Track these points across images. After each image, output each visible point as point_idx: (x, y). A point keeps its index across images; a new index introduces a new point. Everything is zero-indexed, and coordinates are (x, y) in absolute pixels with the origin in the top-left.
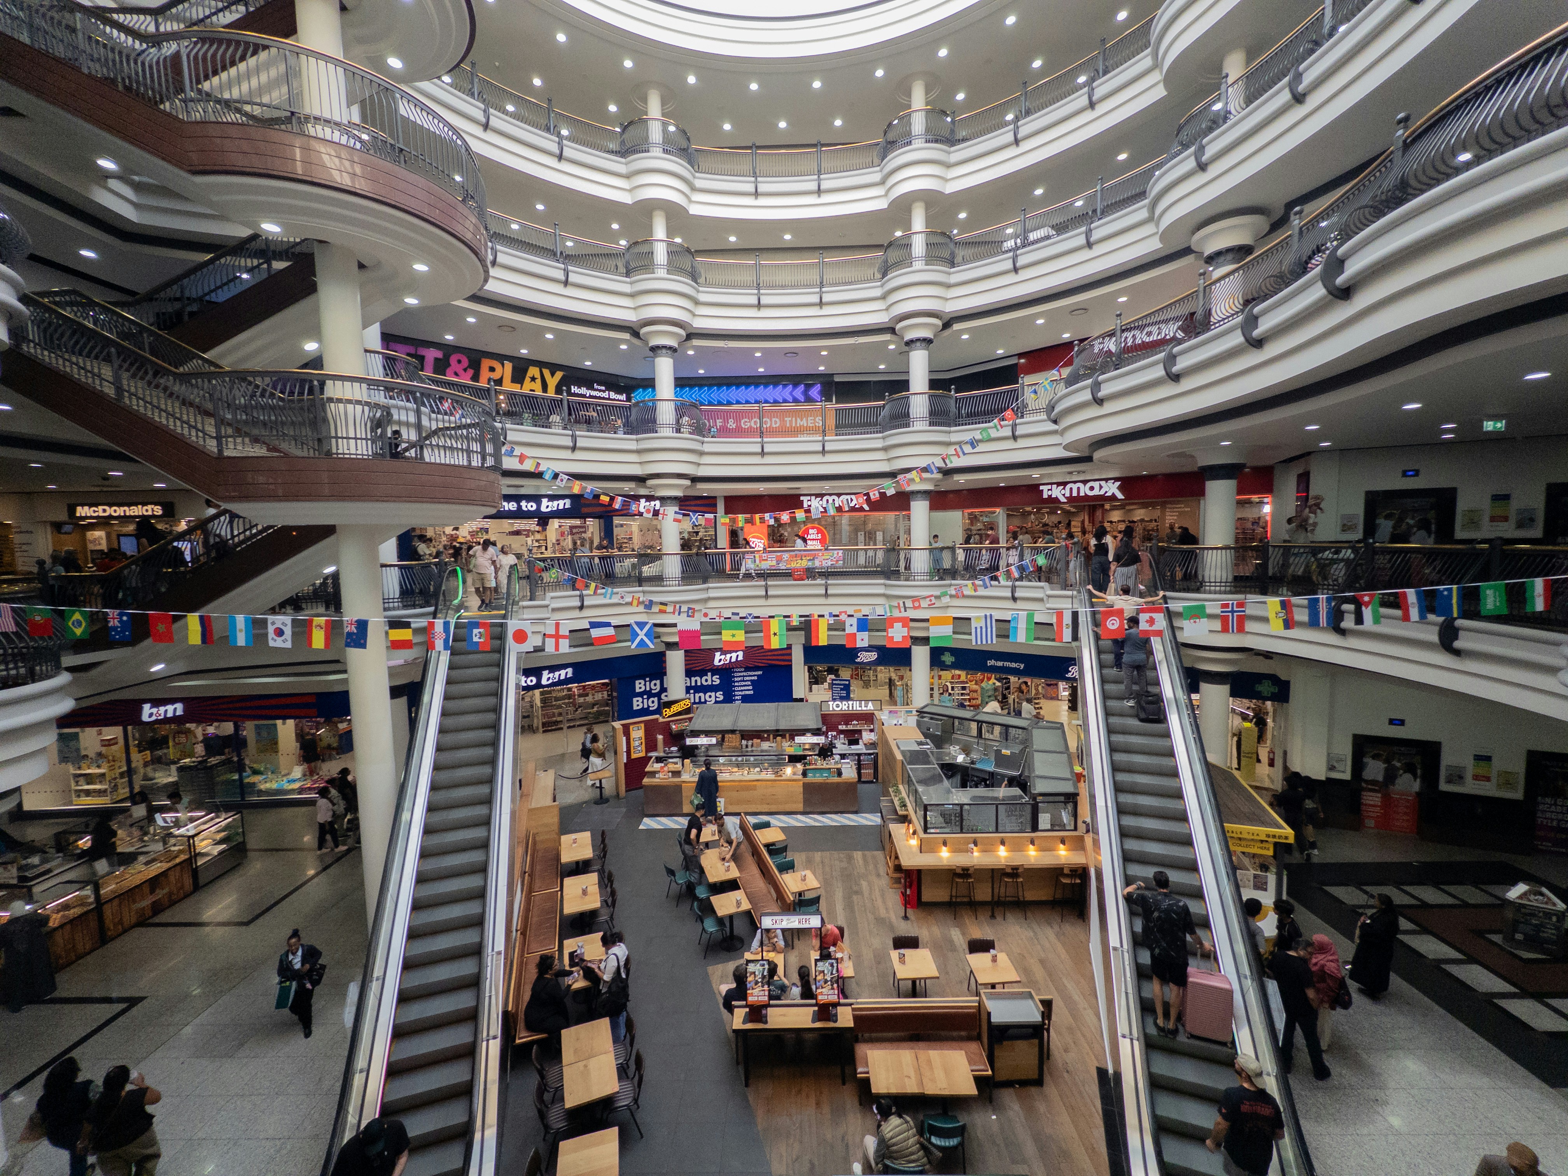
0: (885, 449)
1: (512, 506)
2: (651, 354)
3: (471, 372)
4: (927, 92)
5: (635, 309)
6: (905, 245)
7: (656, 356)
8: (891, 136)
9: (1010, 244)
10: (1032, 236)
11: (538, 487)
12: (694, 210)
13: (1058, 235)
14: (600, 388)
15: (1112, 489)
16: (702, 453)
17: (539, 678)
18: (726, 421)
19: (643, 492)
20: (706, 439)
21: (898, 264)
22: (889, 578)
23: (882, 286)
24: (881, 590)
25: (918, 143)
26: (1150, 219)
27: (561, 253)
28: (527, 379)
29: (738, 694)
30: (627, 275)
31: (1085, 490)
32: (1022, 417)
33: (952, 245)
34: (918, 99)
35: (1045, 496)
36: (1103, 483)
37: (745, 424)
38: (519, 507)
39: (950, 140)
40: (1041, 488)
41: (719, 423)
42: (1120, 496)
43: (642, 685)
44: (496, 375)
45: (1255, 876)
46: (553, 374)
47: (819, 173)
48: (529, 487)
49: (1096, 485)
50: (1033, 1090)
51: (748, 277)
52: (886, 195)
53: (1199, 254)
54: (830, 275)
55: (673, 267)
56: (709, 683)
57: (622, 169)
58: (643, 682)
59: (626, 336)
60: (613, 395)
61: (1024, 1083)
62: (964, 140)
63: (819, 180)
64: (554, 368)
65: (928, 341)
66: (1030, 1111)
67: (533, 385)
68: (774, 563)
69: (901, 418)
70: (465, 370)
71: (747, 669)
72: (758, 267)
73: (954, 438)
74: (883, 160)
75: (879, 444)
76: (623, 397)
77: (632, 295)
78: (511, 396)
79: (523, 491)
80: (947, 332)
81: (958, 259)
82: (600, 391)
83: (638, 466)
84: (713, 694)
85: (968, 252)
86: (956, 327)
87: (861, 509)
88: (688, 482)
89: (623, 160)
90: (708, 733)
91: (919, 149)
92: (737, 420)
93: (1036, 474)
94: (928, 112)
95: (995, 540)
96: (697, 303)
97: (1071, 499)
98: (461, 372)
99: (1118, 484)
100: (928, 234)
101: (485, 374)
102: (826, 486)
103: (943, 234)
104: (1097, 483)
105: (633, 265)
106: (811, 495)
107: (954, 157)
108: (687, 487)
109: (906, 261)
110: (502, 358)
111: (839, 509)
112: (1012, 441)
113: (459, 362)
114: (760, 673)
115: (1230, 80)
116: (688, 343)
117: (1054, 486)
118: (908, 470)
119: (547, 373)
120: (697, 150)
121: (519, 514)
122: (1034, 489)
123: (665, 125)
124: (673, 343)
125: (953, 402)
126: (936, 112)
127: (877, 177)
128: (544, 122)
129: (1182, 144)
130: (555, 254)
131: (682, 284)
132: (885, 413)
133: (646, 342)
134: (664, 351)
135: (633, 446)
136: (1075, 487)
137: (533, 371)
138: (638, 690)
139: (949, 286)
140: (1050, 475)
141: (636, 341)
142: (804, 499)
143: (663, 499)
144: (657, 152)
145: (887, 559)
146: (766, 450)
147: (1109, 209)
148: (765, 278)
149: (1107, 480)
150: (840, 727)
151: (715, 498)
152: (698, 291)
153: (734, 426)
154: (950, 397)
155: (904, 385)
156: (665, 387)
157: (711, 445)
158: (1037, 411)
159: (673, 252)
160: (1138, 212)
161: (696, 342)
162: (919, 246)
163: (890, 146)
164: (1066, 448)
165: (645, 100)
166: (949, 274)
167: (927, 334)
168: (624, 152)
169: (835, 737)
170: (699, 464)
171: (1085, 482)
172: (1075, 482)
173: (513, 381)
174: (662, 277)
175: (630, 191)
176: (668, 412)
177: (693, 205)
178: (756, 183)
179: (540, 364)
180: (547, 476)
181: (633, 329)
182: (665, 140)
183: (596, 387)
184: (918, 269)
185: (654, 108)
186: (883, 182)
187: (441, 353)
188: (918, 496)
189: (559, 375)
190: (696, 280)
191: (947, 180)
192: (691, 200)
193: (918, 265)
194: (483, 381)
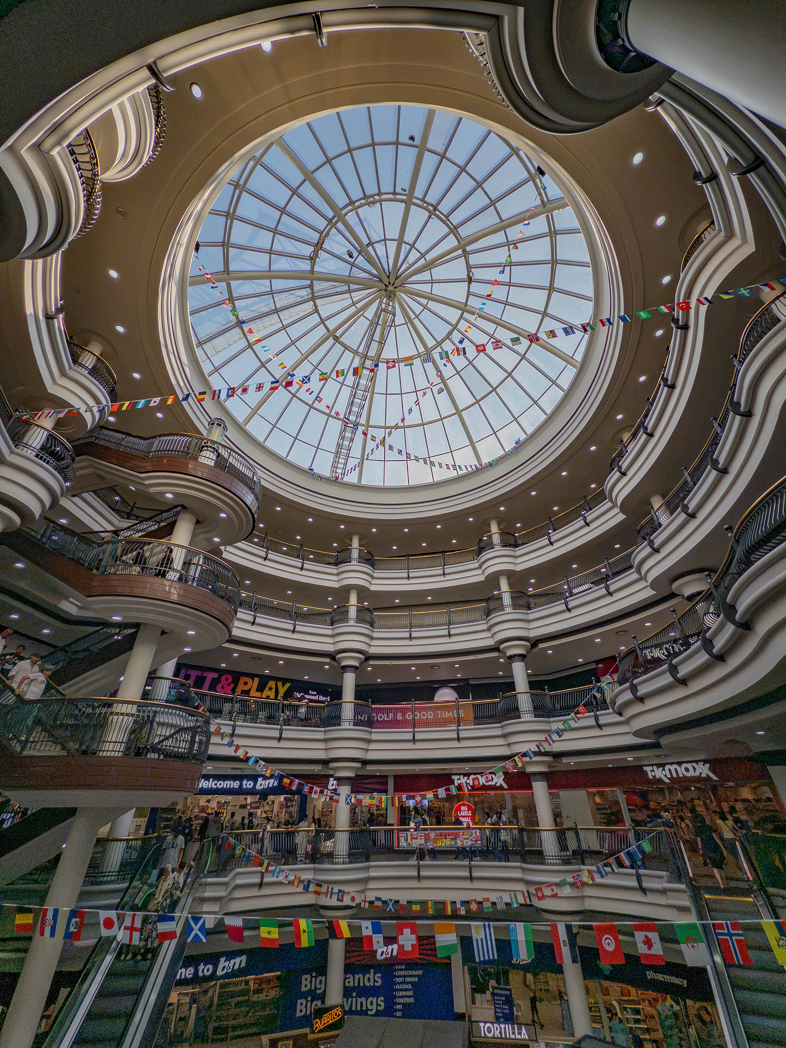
0: (505, 736)
2: (342, 671)
3: (232, 685)
4: (499, 524)
5: (333, 644)
6: (499, 598)
7: (344, 673)
8: (482, 545)
10: (575, 591)
12: (373, 588)
14: (313, 693)
15: (703, 770)
17: (216, 967)
20: (373, 730)
21: (496, 610)
22: (525, 861)
23: (487, 623)
24: (519, 875)
25: (497, 548)
26: (641, 578)
27: (296, 615)
28: (267, 689)
29: (399, 1003)
30: (332, 624)
31: (681, 771)
32: (601, 710)
33: (527, 597)
34: (494, 528)
36: (695, 765)
38: (241, 785)
39: (516, 545)
42: (714, 778)
43: (308, 983)
46: (283, 685)
47: (444, 565)
49: (689, 766)
51: (404, 622)
52: (482, 574)
54: (455, 618)
55: (359, 619)
56: (372, 983)
57: (335, 571)
58: (309, 978)
59: (328, 660)
60: (321, 698)
62: (522, 545)
63: (444, 569)
64: (284, 681)
65: (523, 656)
67: (269, 693)
69: (514, 711)
70: (229, 685)
71: (409, 967)
72: (411, 616)
74: (478, 556)
77: (333, 636)
79: (246, 772)
80: (535, 650)
81: (532, 605)
82: (313, 695)
83: (324, 751)
84: (375, 1000)
85: (538, 600)
87: (501, 788)
89: (336, 567)
91: (498, 551)
93: (629, 757)
94: (500, 533)
96: (372, 638)
98: (226, 686)
100: (511, 592)
101: (240, 688)
102: (467, 767)
103: (521, 592)
105: (335, 619)
107: (518, 553)
109: (501, 608)
110: (253, 676)
112: (598, 729)
113: (226, 680)
114: (420, 972)
115: (657, 507)
116: (367, 663)
119: (280, 684)
120: (376, 560)
121: (240, 792)
122: (638, 770)
123: (360, 550)
124: (356, 664)
125: (548, 698)
126: (504, 533)
127: (475, 565)
128: (296, 554)
130: (290, 616)
131: (364, 629)
132: (502, 706)
133: (339, 664)
134: (350, 669)
135: (323, 736)
136: (672, 768)
137: (272, 684)
138: (303, 989)
139: (529, 621)
140: (647, 758)
141: (334, 663)
144: (355, 562)
146: (416, 738)
147: (616, 574)
148: (415, 622)
149: (697, 762)
152: (373, 631)
154: (546, 695)
156: (349, 694)
157: (377, 734)
159: (360, 610)
160: (632, 575)
161: (371, 662)
162: (507, 599)
163: (481, 550)
164: (634, 736)
165: (350, 540)
166: (528, 614)
167: (522, 651)
168: (337, 563)
170: (367, 750)
171: (679, 764)
172: (671, 764)
173: (257, 690)
174: (352, 625)
175: (338, 581)
176: (348, 711)
177: (372, 586)
178: (408, 572)
179: (277, 679)
180: (251, 762)
181: (332, 656)
182: (360, 557)
183: (310, 692)
184: (509, 612)
185: (355, 543)
186: (480, 567)
187: (215, 675)
188: (537, 777)
189: (288, 685)
190: (372, 626)
191: (516, 564)
192: (371, 584)
193: (508, 610)
194: (238, 690)
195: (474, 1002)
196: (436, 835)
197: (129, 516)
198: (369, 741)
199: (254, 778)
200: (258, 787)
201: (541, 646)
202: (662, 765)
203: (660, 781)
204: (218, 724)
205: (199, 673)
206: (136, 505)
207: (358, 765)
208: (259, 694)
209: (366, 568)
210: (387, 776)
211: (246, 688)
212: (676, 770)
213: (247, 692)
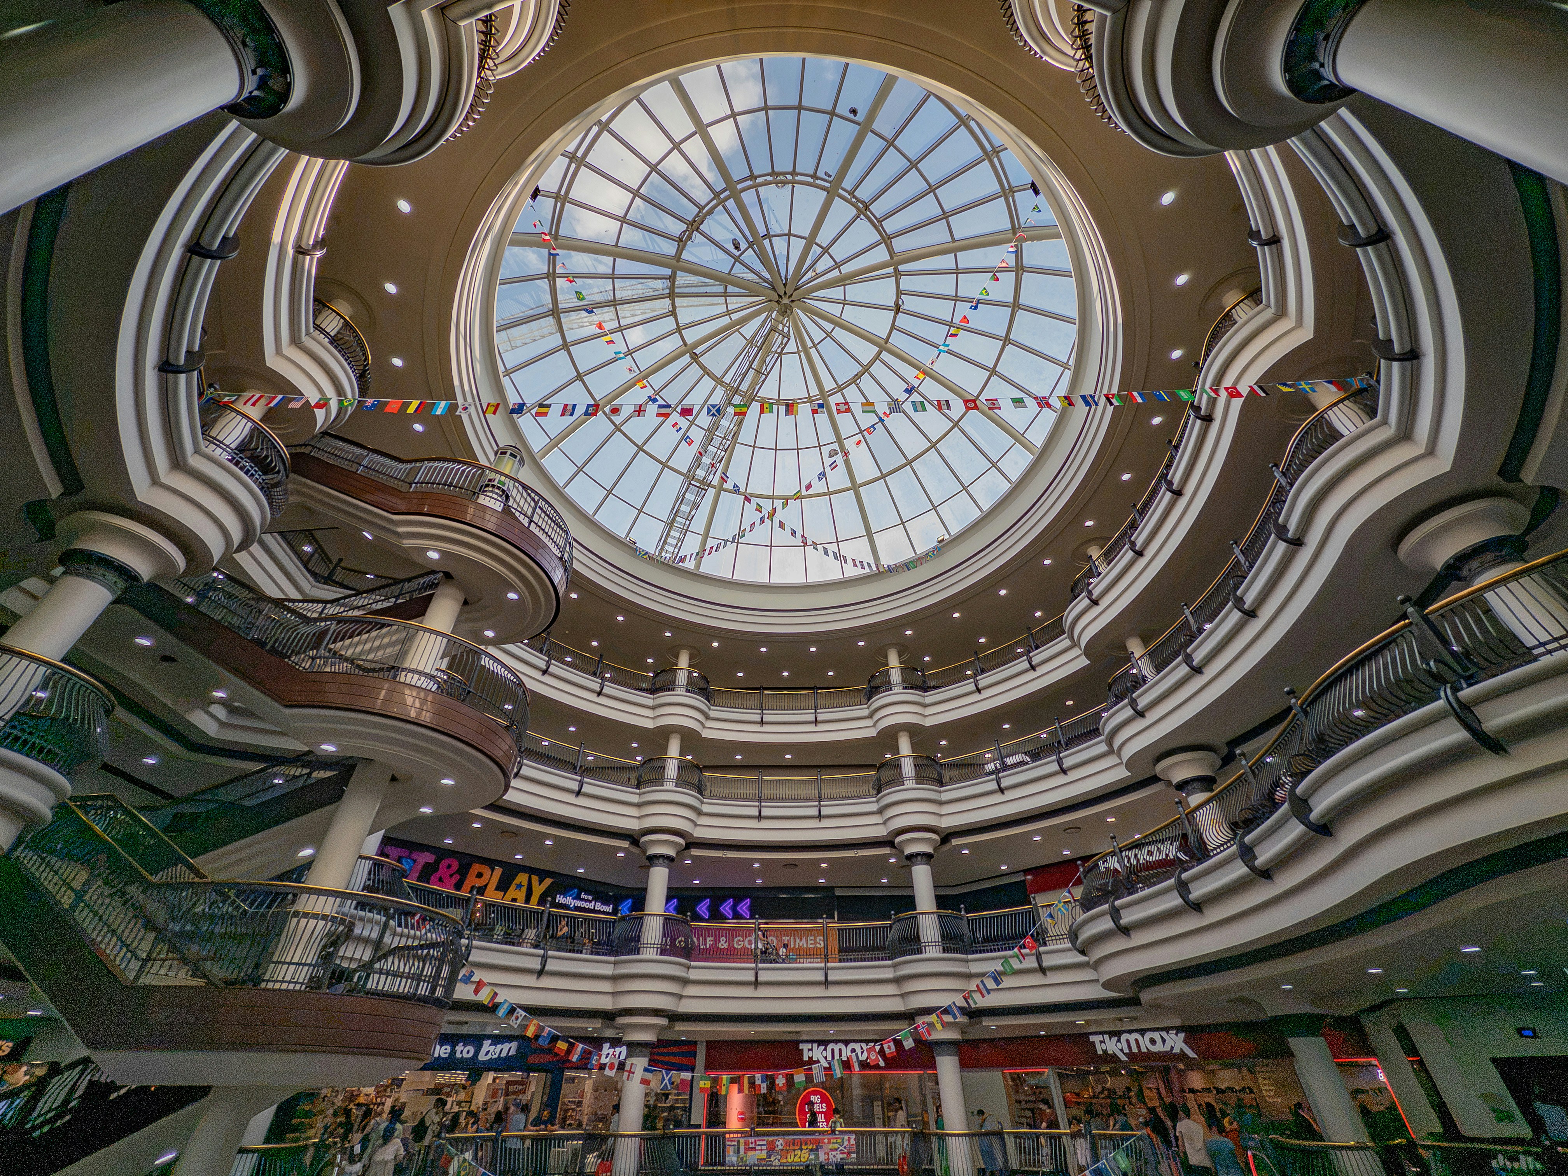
0: (897, 981)
2: (647, 863)
4: (901, 655)
5: (639, 818)
6: (896, 765)
7: (652, 865)
8: (874, 683)
9: (990, 767)
10: (1010, 761)
11: (484, 1025)
12: (706, 734)
13: (1033, 762)
14: (586, 897)
16: (685, 982)
18: (717, 940)
19: (609, 1033)
20: (693, 963)
21: (891, 783)
23: (877, 801)
25: (896, 690)
26: (1110, 752)
27: (581, 766)
30: (639, 786)
31: (1145, 1043)
32: (1045, 944)
33: (938, 768)
34: (893, 660)
37: (739, 943)
39: (926, 688)
40: (1092, 1038)
41: (709, 941)
44: (479, 883)
46: (540, 882)
47: (816, 708)
48: (474, 1023)
51: (751, 791)
52: (874, 725)
53: (1169, 783)
54: (826, 791)
55: (681, 782)
57: (650, 702)
59: (625, 844)
60: (599, 906)
62: (936, 687)
63: (816, 713)
64: (544, 875)
65: (927, 857)
68: (764, 1155)
69: (912, 942)
70: (453, 874)
72: (759, 782)
73: (975, 968)
74: (869, 700)
75: (889, 974)
76: (609, 909)
77: (639, 805)
78: (489, 906)
79: (465, 1030)
80: (947, 848)
81: (946, 779)
82: (586, 901)
85: (955, 773)
86: (955, 842)
88: (663, 1021)
89: (651, 696)
91: (898, 693)
92: (730, 940)
93: (1080, 1020)
94: (902, 668)
95: (1053, 1124)
96: (699, 813)
100: (915, 758)
101: (471, 880)
102: (831, 1030)
103: (928, 758)
105: (645, 778)
106: (812, 1042)
107: (928, 700)
108: (663, 1028)
109: (898, 780)
111: (846, 1065)
112: (1040, 975)
113: (450, 866)
115: (1137, 656)
116: (688, 852)
118: (928, 1011)
120: (714, 690)
122: (1082, 1039)
123: (690, 673)
124: (671, 852)
125: (965, 923)
126: (909, 669)
127: (864, 713)
128: (592, 670)
129: (1116, 696)
130: (575, 768)
131: (689, 797)
132: (893, 934)
133: (644, 851)
134: (661, 860)
135: (608, 970)
139: (941, 803)
140: (1097, 1022)
141: (636, 849)
142: (804, 1047)
143: (631, 1045)
144: (681, 691)
145: (915, 1151)
146: (760, 979)
147: (1071, 742)
148: (767, 792)
151: (695, 1043)
152: (702, 802)
153: (726, 946)
154: (961, 918)
155: (909, 902)
156: (657, 900)
157: (697, 971)
158: (1058, 938)
159: (683, 767)
160: (1098, 747)
161: (695, 852)
162: (908, 768)
163: (874, 691)
164: (1106, 985)
165: (677, 657)
166: (940, 793)
167: (927, 849)
168: (653, 691)
170: (680, 997)
171: (1142, 1032)
174: (669, 790)
175: (654, 718)
176: (653, 930)
177: (706, 730)
178: (762, 714)
181: (633, 838)
182: (689, 684)
184: (910, 788)
185: (683, 661)
186: (870, 716)
187: (431, 858)
190: (702, 793)
191: (925, 716)
192: (704, 727)
193: (910, 784)
194: (468, 884)
197: (328, 580)
199: (476, 1040)
200: (482, 1057)
202: (1117, 1034)
206: (342, 564)
208: (499, 895)
209: (697, 703)
212: (1137, 1041)
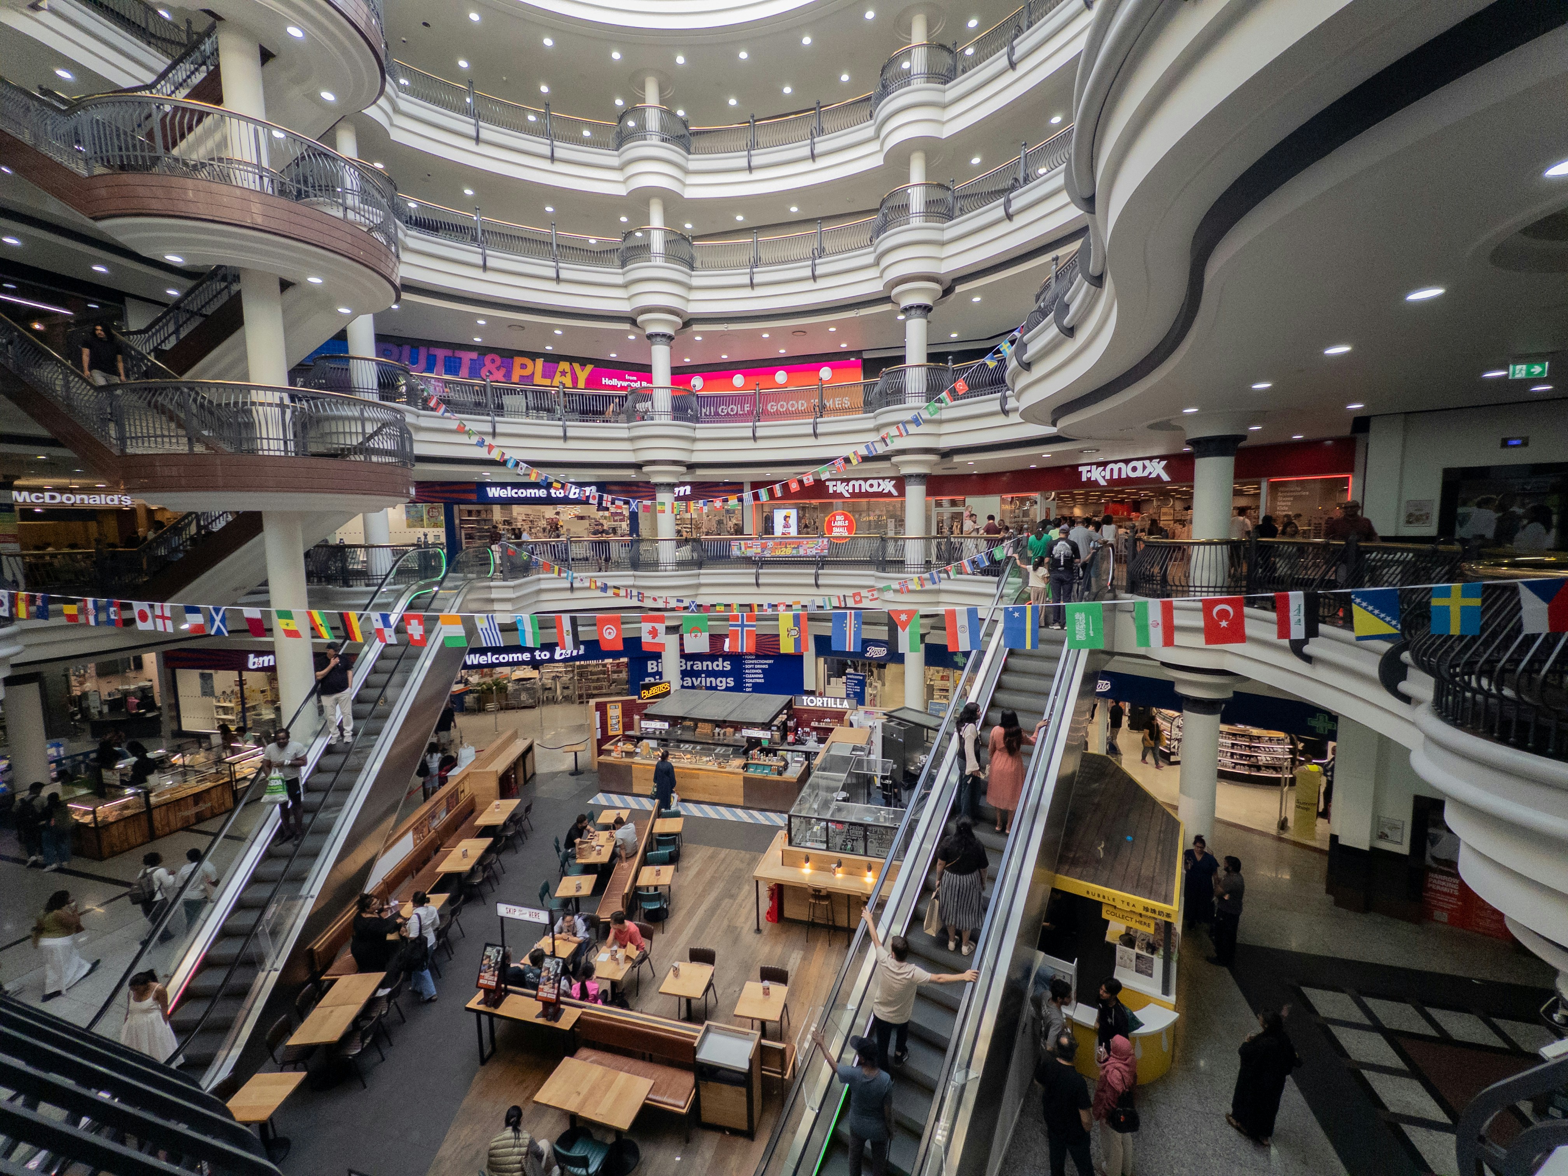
1: (542, 493)
2: (648, 342)
3: (503, 371)
4: (930, 28)
5: (627, 298)
6: (903, 199)
7: (653, 344)
8: (887, 77)
11: (564, 475)
12: (687, 193)
17: (553, 653)
20: (697, 426)
21: (892, 223)
22: (884, 571)
23: (873, 250)
24: (871, 582)
25: (915, 84)
28: (558, 374)
29: (749, 682)
30: (621, 266)
31: (1127, 471)
33: (951, 197)
34: (919, 33)
35: (1084, 479)
36: (1147, 462)
38: (549, 494)
39: (948, 77)
42: (1165, 477)
43: (654, 666)
45: (1138, 957)
47: (812, 136)
48: (556, 474)
50: (741, 1141)
51: (744, 256)
52: (879, 150)
55: (670, 256)
56: (720, 668)
57: (615, 162)
58: (655, 663)
59: (627, 326)
61: (736, 1132)
63: (812, 144)
64: (583, 362)
65: (927, 309)
66: (719, 1161)
67: (563, 379)
69: (895, 395)
70: (498, 369)
71: (758, 657)
72: (756, 245)
74: (872, 111)
77: (625, 286)
80: (952, 297)
83: (631, 453)
84: (724, 680)
87: (889, 495)
89: (615, 153)
90: (662, 718)
91: (914, 90)
94: (928, 46)
96: (690, 288)
97: (1112, 482)
98: (494, 371)
99: (1164, 463)
100: (926, 186)
101: (516, 372)
103: (940, 185)
104: (1141, 462)
105: (627, 256)
107: (948, 96)
109: (903, 217)
110: (533, 356)
112: (1002, 416)
113: (493, 361)
114: (771, 661)
116: (688, 330)
117: (1094, 467)
118: (901, 452)
119: (576, 366)
122: (1069, 470)
123: (661, 111)
124: (668, 330)
125: (949, 375)
126: (934, 46)
127: (870, 132)
131: (676, 272)
132: (877, 390)
133: (643, 331)
134: (659, 339)
136: (1116, 467)
137: (564, 366)
138: (650, 670)
139: (942, 244)
141: (637, 331)
144: (652, 140)
146: (757, 434)
148: (761, 255)
149: (1151, 459)
150: (813, 724)
152: (690, 276)
154: (947, 370)
156: (661, 375)
157: (703, 430)
159: (669, 240)
161: (696, 328)
162: (916, 199)
163: (883, 92)
165: (643, 90)
166: (943, 230)
167: (925, 300)
168: (615, 145)
169: (808, 734)
170: (693, 451)
171: (1127, 462)
172: (1116, 462)
173: (544, 376)
174: (656, 265)
175: (623, 182)
176: (662, 399)
177: (685, 189)
178: (751, 156)
179: (571, 359)
180: (510, 465)
181: (630, 319)
182: (663, 128)
183: (627, 377)
185: (652, 96)
186: (875, 135)
187: (474, 355)
188: (912, 480)
189: (589, 368)
190: (692, 268)
191: (942, 123)
192: (684, 185)
193: (917, 221)
194: (515, 378)
195: (829, 683)
196: (776, 544)
198: (694, 440)
201: (959, 289)
203: (1095, 484)
204: (461, 419)
205: (449, 353)
207: (683, 469)
208: (547, 382)
209: (672, 152)
210: (742, 483)
211: (527, 372)
212: (1120, 469)
213: (525, 379)
